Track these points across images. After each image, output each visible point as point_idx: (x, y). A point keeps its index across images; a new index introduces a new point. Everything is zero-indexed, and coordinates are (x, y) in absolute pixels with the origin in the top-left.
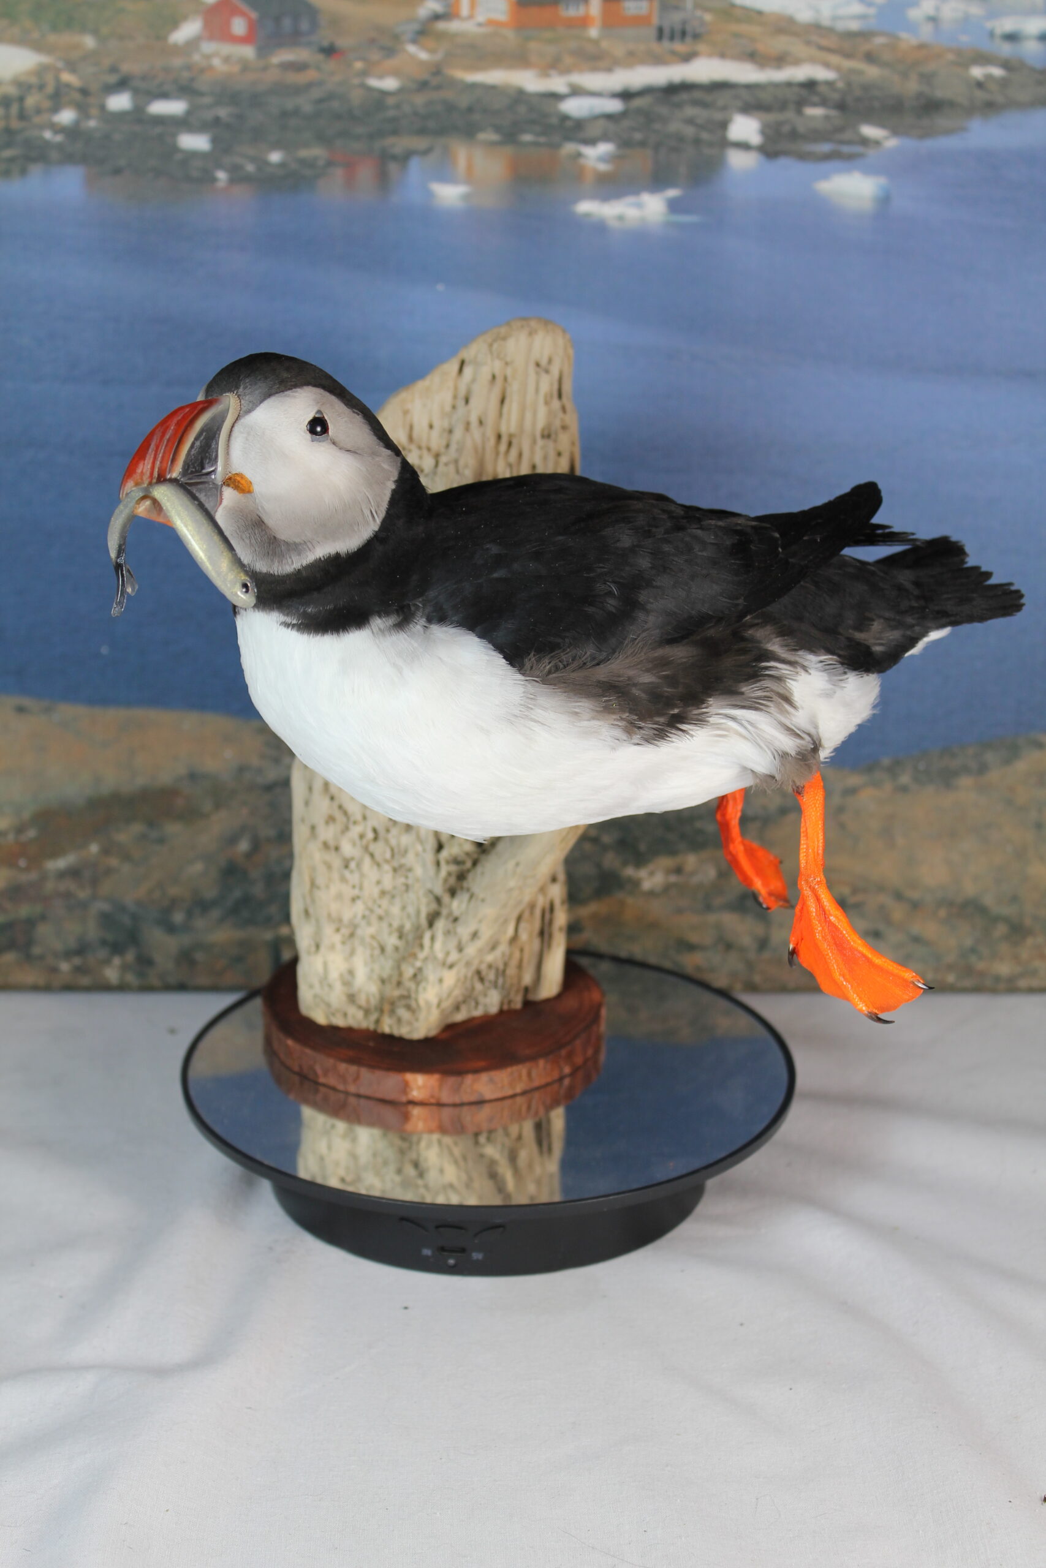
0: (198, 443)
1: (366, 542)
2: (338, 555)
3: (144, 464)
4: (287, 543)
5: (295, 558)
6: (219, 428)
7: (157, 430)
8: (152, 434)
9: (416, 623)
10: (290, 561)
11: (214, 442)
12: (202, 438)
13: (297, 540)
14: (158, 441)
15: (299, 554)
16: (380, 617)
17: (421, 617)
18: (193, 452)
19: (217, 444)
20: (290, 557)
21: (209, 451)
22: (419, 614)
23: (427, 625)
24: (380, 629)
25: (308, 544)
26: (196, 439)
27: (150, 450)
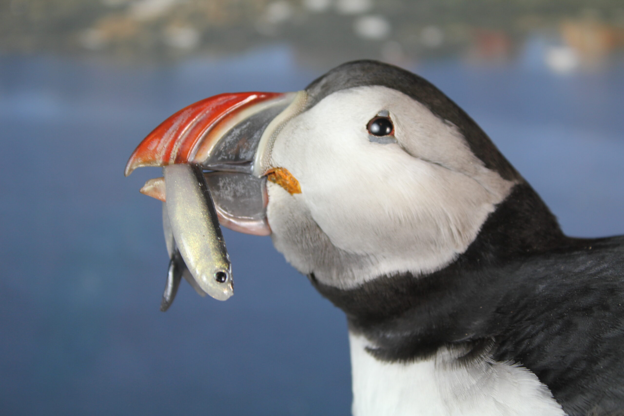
0: (237, 132)
1: (448, 265)
2: (408, 275)
3: (159, 142)
4: (347, 255)
5: (356, 271)
6: (269, 121)
7: (186, 112)
8: (178, 114)
9: (482, 358)
10: (350, 273)
11: (258, 133)
12: (245, 126)
13: (359, 252)
14: (184, 122)
15: (361, 267)
16: (449, 349)
17: (490, 353)
18: (229, 139)
19: (261, 135)
20: (351, 270)
21: (249, 140)
22: (488, 349)
23: (492, 362)
24: (443, 361)
25: (372, 257)
26: (237, 127)
27: (171, 130)
